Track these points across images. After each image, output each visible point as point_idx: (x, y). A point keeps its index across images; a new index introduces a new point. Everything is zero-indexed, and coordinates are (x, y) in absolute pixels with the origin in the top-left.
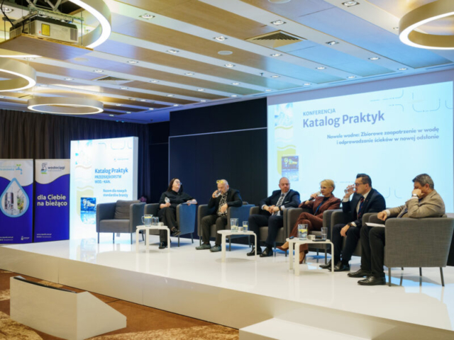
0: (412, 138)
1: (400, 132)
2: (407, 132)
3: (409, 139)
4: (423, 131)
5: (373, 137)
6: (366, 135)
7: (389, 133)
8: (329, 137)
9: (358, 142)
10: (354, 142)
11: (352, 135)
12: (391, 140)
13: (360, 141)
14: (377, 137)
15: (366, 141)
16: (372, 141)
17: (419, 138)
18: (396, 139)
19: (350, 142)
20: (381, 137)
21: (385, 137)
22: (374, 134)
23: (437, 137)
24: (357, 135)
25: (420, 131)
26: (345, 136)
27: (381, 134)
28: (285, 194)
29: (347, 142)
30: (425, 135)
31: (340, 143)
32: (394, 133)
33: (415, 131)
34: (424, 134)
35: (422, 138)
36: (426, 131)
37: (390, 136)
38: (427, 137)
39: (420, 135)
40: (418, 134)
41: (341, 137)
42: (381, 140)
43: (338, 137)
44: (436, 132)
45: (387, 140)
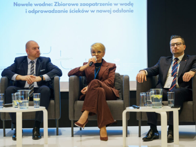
0: (108, 11)
1: (96, 4)
2: (103, 5)
3: (105, 11)
4: (119, 5)
5: (67, 8)
6: (60, 5)
7: (85, 5)
8: (16, 4)
9: (50, 12)
10: (46, 12)
11: (44, 4)
12: (87, 11)
13: (53, 11)
14: (73, 8)
15: (60, 12)
16: (66, 12)
17: (114, 11)
18: (93, 11)
19: (42, 12)
20: (76, 8)
21: (81, 8)
22: (69, 5)
23: (132, 11)
24: (49, 5)
25: (116, 5)
26: (36, 5)
27: (77, 5)
28: (35, 61)
29: (38, 12)
30: (120, 9)
31: (30, 12)
32: (90, 5)
33: (111, 5)
34: (120, 7)
35: (118, 11)
36: (121, 4)
37: (86, 8)
38: (122, 11)
39: (116, 8)
40: (114, 8)
41: (31, 5)
42: (76, 11)
43: (27, 5)
44: (131, 6)
45: (83, 11)
